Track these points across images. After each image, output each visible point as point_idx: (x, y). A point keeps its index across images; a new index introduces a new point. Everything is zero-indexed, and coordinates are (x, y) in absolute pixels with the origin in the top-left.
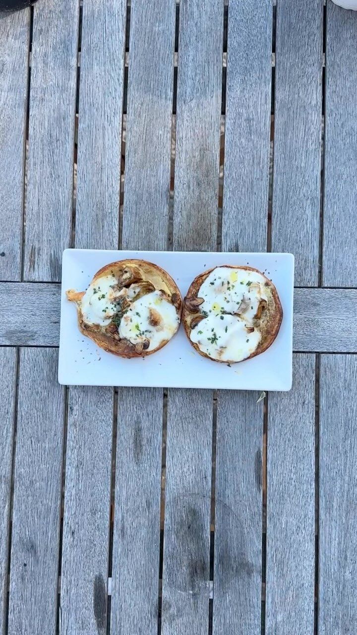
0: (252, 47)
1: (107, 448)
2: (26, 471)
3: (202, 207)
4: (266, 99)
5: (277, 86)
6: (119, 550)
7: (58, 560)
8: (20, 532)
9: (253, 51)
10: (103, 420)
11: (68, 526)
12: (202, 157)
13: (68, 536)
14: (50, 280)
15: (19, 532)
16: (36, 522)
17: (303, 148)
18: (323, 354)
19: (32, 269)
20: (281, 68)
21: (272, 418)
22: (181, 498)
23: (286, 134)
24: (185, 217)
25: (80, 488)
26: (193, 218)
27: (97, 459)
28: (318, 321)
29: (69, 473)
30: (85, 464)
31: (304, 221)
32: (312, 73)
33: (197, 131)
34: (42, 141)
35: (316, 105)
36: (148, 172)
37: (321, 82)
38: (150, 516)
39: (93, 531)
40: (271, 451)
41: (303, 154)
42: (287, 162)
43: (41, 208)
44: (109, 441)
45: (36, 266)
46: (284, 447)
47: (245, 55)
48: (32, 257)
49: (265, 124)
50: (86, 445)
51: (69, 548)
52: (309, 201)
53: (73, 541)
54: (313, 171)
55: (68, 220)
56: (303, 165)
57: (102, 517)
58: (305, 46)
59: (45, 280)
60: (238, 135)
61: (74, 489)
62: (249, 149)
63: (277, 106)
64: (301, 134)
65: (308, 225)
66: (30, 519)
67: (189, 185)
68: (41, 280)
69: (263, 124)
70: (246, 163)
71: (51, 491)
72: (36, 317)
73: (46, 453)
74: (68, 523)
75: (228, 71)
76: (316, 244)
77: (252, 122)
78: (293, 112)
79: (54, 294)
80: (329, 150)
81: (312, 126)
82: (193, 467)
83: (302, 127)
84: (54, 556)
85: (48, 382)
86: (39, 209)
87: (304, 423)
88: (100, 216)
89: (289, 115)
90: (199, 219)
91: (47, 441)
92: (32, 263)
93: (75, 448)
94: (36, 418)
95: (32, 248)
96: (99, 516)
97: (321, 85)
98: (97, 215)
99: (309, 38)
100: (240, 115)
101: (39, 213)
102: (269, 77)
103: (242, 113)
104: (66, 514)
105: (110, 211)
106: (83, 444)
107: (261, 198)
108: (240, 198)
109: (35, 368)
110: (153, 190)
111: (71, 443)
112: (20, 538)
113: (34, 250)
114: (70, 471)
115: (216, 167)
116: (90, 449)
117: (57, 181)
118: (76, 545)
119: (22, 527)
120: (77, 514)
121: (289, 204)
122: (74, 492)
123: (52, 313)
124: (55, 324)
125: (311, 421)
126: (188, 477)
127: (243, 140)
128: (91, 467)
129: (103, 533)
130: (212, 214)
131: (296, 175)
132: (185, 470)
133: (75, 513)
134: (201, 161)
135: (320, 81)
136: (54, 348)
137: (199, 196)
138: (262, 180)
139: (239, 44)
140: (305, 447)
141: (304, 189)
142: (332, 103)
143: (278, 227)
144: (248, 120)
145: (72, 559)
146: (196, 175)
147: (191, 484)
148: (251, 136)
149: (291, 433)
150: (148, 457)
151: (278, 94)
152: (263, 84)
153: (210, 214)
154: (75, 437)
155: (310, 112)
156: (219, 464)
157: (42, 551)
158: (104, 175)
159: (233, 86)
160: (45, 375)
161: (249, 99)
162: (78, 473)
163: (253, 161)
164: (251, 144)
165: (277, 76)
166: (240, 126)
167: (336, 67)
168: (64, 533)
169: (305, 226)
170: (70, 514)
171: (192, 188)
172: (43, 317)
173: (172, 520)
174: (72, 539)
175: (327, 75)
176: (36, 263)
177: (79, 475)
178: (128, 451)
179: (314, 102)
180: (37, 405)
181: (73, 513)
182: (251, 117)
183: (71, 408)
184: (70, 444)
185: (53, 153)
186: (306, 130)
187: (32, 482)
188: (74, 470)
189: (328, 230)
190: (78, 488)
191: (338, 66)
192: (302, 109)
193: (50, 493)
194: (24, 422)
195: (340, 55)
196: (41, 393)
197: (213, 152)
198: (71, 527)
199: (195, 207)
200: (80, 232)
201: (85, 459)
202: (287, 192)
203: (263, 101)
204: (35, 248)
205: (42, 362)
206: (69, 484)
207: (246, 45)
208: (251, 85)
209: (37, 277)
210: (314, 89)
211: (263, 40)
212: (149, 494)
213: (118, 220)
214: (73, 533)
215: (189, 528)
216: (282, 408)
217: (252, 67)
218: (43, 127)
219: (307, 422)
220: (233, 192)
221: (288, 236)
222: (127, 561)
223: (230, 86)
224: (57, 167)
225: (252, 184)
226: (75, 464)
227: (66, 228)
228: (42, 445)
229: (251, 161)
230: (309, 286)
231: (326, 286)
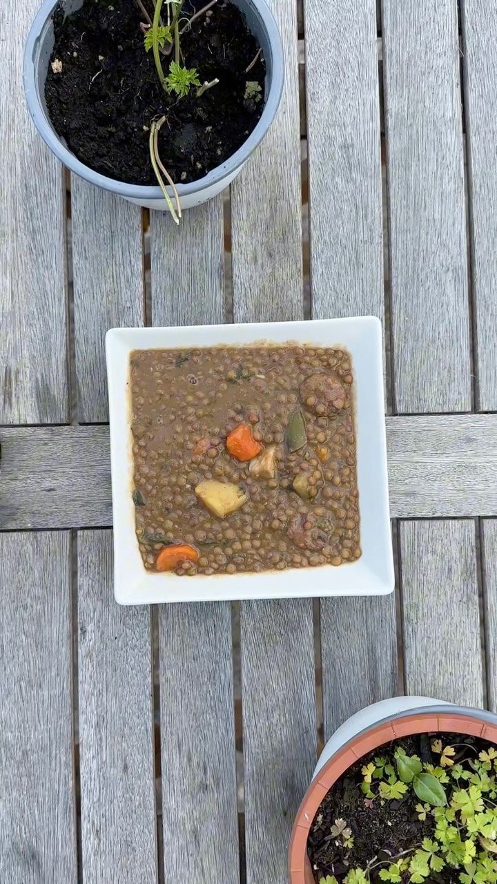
0: (345, 29)
1: (144, 693)
2: (14, 736)
3: (277, 291)
4: (372, 113)
5: (390, 91)
6: (174, 855)
7: (75, 874)
8: (13, 834)
9: (347, 35)
10: (136, 646)
11: (89, 821)
12: (274, 210)
13: (90, 838)
14: (37, 422)
15: (10, 834)
16: (37, 817)
17: (435, 188)
18: (488, 520)
19: (7, 406)
20: (394, 60)
21: (410, 630)
22: (270, 767)
23: (408, 167)
24: (252, 308)
25: (104, 760)
26: (264, 309)
27: (129, 710)
28: (475, 468)
29: (85, 736)
30: (109, 720)
31: (445, 306)
32: (443, 67)
33: (263, 169)
34: (13, 196)
35: (452, 120)
36: (188, 239)
37: (459, 82)
38: (220, 800)
39: (129, 828)
40: (412, 683)
41: (437, 200)
42: (411, 213)
43: (17, 305)
44: (147, 681)
45: (14, 400)
46: (433, 676)
47: (334, 43)
48: (6, 386)
49: (372, 153)
50: (110, 688)
51: (92, 857)
52: (450, 274)
53: (99, 844)
54: (454, 225)
55: (61, 322)
56: (437, 216)
57: (143, 805)
58: (430, 24)
59: (30, 421)
60: (330, 172)
61: (95, 761)
62: (349, 194)
63: (391, 123)
64: (432, 166)
65: (451, 312)
66: (27, 812)
67: (256, 257)
68: (23, 422)
69: (368, 152)
70: (345, 216)
71: (58, 765)
72: (18, 483)
73: (45, 705)
74: (89, 816)
75: (308, 69)
76: (465, 342)
77: (350, 149)
78: (417, 132)
79: (45, 444)
80: (478, 190)
81: (448, 153)
82: (287, 716)
83: (433, 155)
84: (68, 870)
85: (42, 588)
86: (13, 307)
87: (463, 634)
88: (114, 313)
89: (410, 137)
90: (275, 311)
91: (45, 685)
92: (7, 396)
93: (93, 694)
94: (26, 649)
95: (6, 370)
96: (137, 803)
97: (459, 86)
98: (108, 312)
99: (435, 11)
100: (331, 140)
101: (15, 313)
102: (376, 77)
103: (335, 138)
104: (85, 803)
105: (128, 305)
106: (105, 686)
107: (372, 273)
108: (339, 275)
109: (21, 567)
110: (197, 268)
111: (86, 686)
112: (13, 843)
113: (10, 373)
114: (87, 734)
115: (296, 225)
116: (116, 694)
117: (40, 260)
118: (105, 852)
119: (15, 826)
120: (102, 800)
121: (418, 280)
122: (94, 766)
123: (44, 475)
124: (49, 493)
125: (474, 630)
126: (279, 732)
127: (338, 180)
128: (119, 723)
129: (146, 831)
130: (295, 301)
131: (427, 234)
132: (274, 721)
133: (99, 800)
134: (272, 217)
135: (457, 79)
136: (49, 533)
137: (273, 274)
138: (371, 243)
139: (324, 25)
140: (466, 673)
141: (442, 255)
142: (479, 115)
143: (402, 318)
144: (346, 147)
145: (99, 872)
146: (265, 240)
147: (284, 745)
148: (351, 173)
149: (442, 651)
150: (212, 704)
151: (391, 104)
152: (365, 89)
153: (291, 302)
154: (91, 677)
155: (444, 131)
156: (329, 708)
157: (50, 864)
158: (116, 246)
159: (318, 93)
160: (37, 575)
161: (344, 114)
162: (99, 736)
163: (357, 213)
164: (351, 185)
165: (388, 75)
166: (332, 157)
167: (481, 56)
168: (84, 832)
169: (446, 314)
170: (91, 801)
171: (260, 262)
172: (29, 481)
173: (256, 804)
174: (96, 842)
175: (470, 69)
176: (14, 395)
177: (101, 739)
178: (179, 693)
179: (449, 114)
180: (26, 627)
181: (95, 800)
182: (349, 141)
183: (81, 629)
184: (84, 688)
185: (31, 214)
186: (439, 160)
187: (25, 753)
188: (92, 731)
189: (483, 320)
190: (102, 758)
191: (484, 54)
192: (431, 126)
193: (56, 770)
194: (7, 657)
195: (487, 35)
196: (32, 607)
197: (291, 201)
198: (93, 824)
199: (268, 291)
200: (82, 341)
201: (109, 713)
202: (414, 260)
203: (368, 116)
204: (10, 371)
205: (31, 555)
206: (85, 755)
207: (335, 26)
208: (347, 90)
209: (16, 417)
210: (449, 93)
211: (361, 18)
212: (217, 764)
213: (142, 318)
214: (97, 831)
215: (285, 814)
216: (426, 611)
217: (347, 61)
218: (13, 173)
219: (468, 632)
220: (327, 265)
221: (420, 332)
222: (187, 873)
223: (313, 94)
224: (39, 238)
225: (357, 252)
226: (94, 720)
227: (59, 335)
228: (37, 692)
229: (354, 213)
230: (457, 410)
231: (485, 409)
